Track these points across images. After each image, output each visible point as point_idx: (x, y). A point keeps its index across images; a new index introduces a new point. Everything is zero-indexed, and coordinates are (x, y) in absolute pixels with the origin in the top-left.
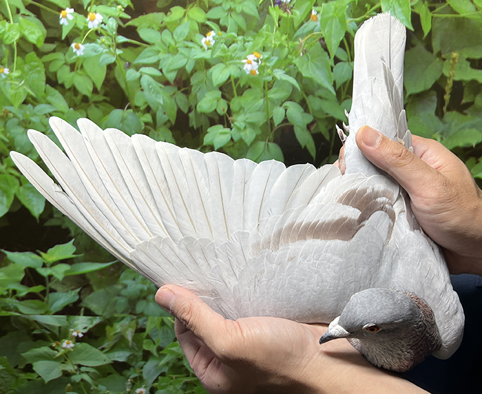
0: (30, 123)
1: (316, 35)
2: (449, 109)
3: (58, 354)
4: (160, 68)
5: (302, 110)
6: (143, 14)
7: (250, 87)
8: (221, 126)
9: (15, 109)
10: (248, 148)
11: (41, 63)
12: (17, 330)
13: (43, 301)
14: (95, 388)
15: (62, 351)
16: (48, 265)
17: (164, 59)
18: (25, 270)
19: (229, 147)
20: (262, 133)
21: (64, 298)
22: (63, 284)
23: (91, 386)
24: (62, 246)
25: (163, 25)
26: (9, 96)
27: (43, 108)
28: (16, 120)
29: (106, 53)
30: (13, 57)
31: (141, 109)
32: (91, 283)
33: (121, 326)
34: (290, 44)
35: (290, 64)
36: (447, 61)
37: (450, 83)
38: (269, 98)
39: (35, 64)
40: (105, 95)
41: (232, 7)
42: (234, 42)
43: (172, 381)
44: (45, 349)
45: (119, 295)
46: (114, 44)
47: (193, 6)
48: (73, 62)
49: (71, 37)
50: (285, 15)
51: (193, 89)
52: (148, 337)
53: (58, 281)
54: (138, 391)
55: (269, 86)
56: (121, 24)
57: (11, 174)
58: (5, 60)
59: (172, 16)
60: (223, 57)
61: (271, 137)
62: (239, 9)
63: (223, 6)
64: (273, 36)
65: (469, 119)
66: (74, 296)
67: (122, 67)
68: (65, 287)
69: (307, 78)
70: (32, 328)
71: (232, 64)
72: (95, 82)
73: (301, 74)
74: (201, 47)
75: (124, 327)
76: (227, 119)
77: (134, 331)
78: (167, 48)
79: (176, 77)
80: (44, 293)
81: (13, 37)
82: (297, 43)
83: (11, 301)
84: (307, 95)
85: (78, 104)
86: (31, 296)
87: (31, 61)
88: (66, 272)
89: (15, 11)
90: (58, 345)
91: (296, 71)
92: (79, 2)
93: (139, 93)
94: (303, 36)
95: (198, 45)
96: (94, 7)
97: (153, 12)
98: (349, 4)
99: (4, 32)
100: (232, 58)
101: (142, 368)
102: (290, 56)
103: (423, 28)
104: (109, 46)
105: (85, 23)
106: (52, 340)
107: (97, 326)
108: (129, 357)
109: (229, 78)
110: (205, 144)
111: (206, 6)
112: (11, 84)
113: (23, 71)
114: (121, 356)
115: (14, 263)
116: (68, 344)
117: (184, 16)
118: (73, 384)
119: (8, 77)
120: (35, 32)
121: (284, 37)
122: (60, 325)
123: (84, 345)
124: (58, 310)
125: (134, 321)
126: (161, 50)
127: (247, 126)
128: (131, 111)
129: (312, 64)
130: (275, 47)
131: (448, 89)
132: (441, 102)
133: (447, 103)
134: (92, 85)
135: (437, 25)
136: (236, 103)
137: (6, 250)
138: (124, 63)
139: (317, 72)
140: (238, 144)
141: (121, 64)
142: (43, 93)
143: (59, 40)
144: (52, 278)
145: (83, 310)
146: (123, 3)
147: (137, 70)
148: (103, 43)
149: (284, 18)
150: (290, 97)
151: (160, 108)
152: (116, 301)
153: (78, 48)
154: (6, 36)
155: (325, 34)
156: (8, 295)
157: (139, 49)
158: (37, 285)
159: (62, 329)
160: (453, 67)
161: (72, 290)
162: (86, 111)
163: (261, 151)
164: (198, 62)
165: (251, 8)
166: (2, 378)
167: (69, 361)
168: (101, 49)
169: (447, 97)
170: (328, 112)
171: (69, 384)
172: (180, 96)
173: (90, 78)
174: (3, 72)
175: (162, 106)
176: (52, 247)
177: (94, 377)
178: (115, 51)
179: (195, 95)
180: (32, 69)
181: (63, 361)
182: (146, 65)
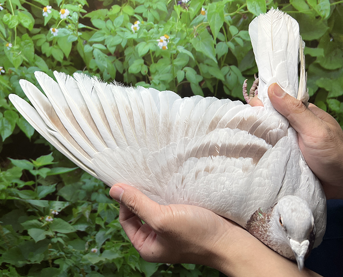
1: (204, 24)
3: (43, 225)
4: (105, 44)
5: (195, 73)
6: (94, 10)
7: (162, 57)
8: (144, 82)
9: (15, 69)
11: (31, 40)
12: (16, 208)
13: (34, 191)
14: (66, 247)
15: (46, 223)
16: (37, 168)
17: (108, 39)
18: (23, 171)
20: (170, 87)
21: (46, 189)
22: (46, 180)
23: (63, 246)
25: (107, 17)
26: (12, 62)
27: (33, 69)
28: (16, 76)
29: (72, 34)
30: (14, 37)
31: (94, 70)
32: (64, 180)
33: (82, 208)
34: (187, 30)
35: (188, 43)
38: (174, 65)
39: (28, 41)
40: (71, 61)
41: (151, 6)
42: (151, 28)
43: (114, 244)
44: (35, 221)
45: (81, 189)
46: (77, 29)
47: (126, 5)
48: (51, 40)
49: (50, 24)
50: (184, 11)
51: (126, 58)
52: (99, 216)
53: (43, 179)
54: (93, 250)
55: (174, 57)
56: (81, 16)
58: (10, 38)
59: (112, 11)
60: (145, 38)
61: (176, 90)
62: (155, 6)
63: (145, 5)
64: (177, 25)
66: (53, 188)
67: (82, 44)
68: (47, 182)
69: (199, 52)
70: (27, 207)
71: (152, 42)
72: (65, 53)
73: (195, 50)
74: (131, 31)
75: (84, 209)
76: (148, 77)
77: (90, 211)
78: (109, 32)
79: (115, 50)
80: (34, 186)
81: (14, 24)
82: (192, 29)
83: (14, 190)
85: (54, 67)
86: (26, 188)
87: (25, 39)
88: (48, 173)
89: (15, 7)
90: (43, 219)
91: (192, 47)
92: (55, 2)
93: (92, 60)
94: (196, 24)
95: (129, 30)
96: (64, 5)
97: (101, 8)
98: (225, 4)
99: (9, 21)
100: (150, 38)
101: (95, 235)
102: (187, 38)
104: (73, 30)
105: (59, 15)
106: (39, 215)
107: (67, 208)
108: (87, 228)
109: (149, 51)
111: (133, 5)
112: (13, 54)
113: (20, 46)
114: (82, 228)
115: (16, 166)
116: (49, 218)
117: (120, 11)
118: (53, 244)
119: (11, 48)
120: (28, 21)
121: (184, 25)
122: (44, 206)
123: (59, 219)
124: (44, 196)
126: (106, 33)
127: (161, 82)
128: (87, 71)
129: (202, 43)
130: (178, 31)
134: (63, 55)
136: (153, 67)
137: (11, 158)
138: (83, 41)
139: (206, 48)
141: (81, 42)
142: (33, 60)
143: (43, 26)
144: (39, 177)
145: (58, 197)
146: (82, 3)
147: (91, 45)
148: (70, 28)
149: (185, 13)
150: (188, 64)
151: (105, 70)
152: (79, 193)
153: (54, 31)
154: (10, 23)
155: (210, 23)
156: (12, 187)
157: (92, 32)
158: (30, 180)
159: (45, 209)
161: (52, 184)
164: (129, 40)
165: (162, 6)
166: (9, 238)
167: (50, 229)
168: (68, 32)
170: (212, 74)
171: (50, 244)
172: (118, 63)
173: (62, 50)
174: (8, 46)
175: (107, 69)
176: (39, 157)
177: (66, 240)
178: (77, 33)
179: (128, 62)
180: (26, 44)
181: (46, 229)
182: (96, 43)
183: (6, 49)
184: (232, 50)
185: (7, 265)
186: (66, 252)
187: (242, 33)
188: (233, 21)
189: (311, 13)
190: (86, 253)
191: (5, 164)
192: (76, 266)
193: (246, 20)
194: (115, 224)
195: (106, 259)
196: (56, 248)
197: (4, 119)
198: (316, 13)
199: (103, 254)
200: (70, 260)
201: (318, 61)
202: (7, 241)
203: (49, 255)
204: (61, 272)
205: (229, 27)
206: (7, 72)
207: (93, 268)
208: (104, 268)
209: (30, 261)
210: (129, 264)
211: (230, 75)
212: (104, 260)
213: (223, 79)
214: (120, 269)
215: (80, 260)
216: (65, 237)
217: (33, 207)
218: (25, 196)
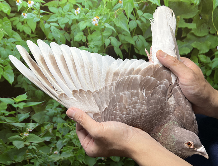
0: (6, 46)
1: (121, 9)
3: (23, 138)
4: (58, 23)
5: (117, 40)
6: (50, 1)
7: (95, 31)
8: (84, 47)
11: (9, 21)
12: (5, 129)
13: (15, 117)
14: (38, 151)
15: (24, 137)
16: (16, 103)
17: (60, 19)
18: (8, 105)
20: (101, 50)
21: (23, 116)
22: (23, 110)
23: (36, 151)
24: (22, 95)
25: (59, 5)
27: (11, 40)
29: (36, 17)
31: (51, 40)
32: (34, 110)
34: (111, 13)
35: (111, 21)
37: (177, 29)
38: (103, 35)
39: (7, 22)
40: (36, 34)
42: (88, 12)
43: (68, 148)
44: (17, 136)
45: (46, 115)
46: (39, 13)
48: (23, 21)
49: (21, 10)
51: (72, 31)
52: (58, 131)
53: (21, 109)
54: (55, 152)
55: (103, 30)
56: (42, 5)
59: (62, 1)
60: (83, 18)
61: (104, 51)
64: (104, 10)
66: (28, 115)
68: (24, 112)
69: (118, 27)
70: (11, 128)
71: (89, 21)
72: (32, 29)
73: (116, 25)
74: (75, 14)
75: (48, 127)
76: (86, 44)
77: (52, 129)
78: (60, 15)
79: (65, 27)
80: (15, 114)
82: (114, 12)
83: (3, 117)
85: (25, 38)
86: (10, 115)
87: (5, 21)
88: (24, 106)
90: (22, 134)
91: (114, 24)
93: (50, 33)
94: (116, 10)
95: (73, 13)
100: (87, 19)
101: (56, 143)
102: (111, 18)
104: (37, 14)
105: (27, 5)
106: (19, 133)
107: (37, 127)
108: (51, 139)
109: (87, 26)
113: (2, 25)
114: (47, 139)
115: (3, 102)
116: (26, 134)
117: (67, 1)
118: (29, 150)
120: (6, 9)
121: (108, 10)
122: (22, 126)
123: (33, 134)
124: (22, 120)
125: (52, 125)
126: (58, 15)
127: (95, 47)
128: (47, 40)
129: (120, 21)
130: (105, 14)
131: (176, 31)
134: (31, 30)
135: (171, 5)
136: (90, 37)
139: (123, 24)
141: (42, 22)
142: (11, 34)
144: (19, 108)
145: (31, 120)
147: (49, 24)
148: (34, 13)
149: (109, 2)
150: (111, 35)
151: (59, 39)
152: (45, 117)
153: (24, 15)
155: (125, 9)
156: (1, 115)
157: (49, 15)
158: (13, 111)
159: (23, 128)
161: (27, 113)
164: (73, 20)
166: (1, 147)
167: (27, 141)
168: (34, 15)
170: (127, 41)
171: (27, 150)
172: (67, 34)
173: (30, 27)
175: (60, 39)
176: (18, 96)
177: (37, 147)
178: (40, 16)
179: (73, 34)
180: (6, 24)
181: (24, 141)
182: (52, 22)
184: (139, 25)
187: (145, 15)
188: (139, 7)
189: (188, 1)
190: (50, 154)
192: (44, 163)
193: (147, 6)
194: (68, 136)
195: (64, 157)
196: (32, 152)
198: (191, 1)
199: (62, 154)
200: (41, 159)
201: (192, 31)
203: (27, 156)
205: (137, 11)
207: (55, 163)
208: (62, 163)
209: (15, 161)
210: (78, 160)
211: (138, 41)
212: (62, 158)
213: (134, 44)
214: (72, 163)
215: (47, 159)
216: (37, 145)
217: (15, 127)
218: (10, 121)
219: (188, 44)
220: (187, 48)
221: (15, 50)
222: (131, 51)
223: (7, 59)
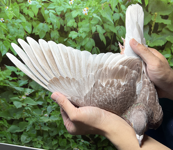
0: (14, 25)
1: (108, 3)
2: (153, 33)
3: (21, 100)
4: (55, 10)
5: (102, 28)
7: (84, 19)
8: (74, 31)
9: (10, 20)
10: (83, 40)
11: (18, 6)
12: (8, 90)
15: (22, 99)
16: (19, 71)
17: (57, 7)
18: (12, 72)
19: (77, 39)
20: (88, 35)
21: (23, 82)
22: (23, 78)
23: (31, 111)
26: (8, 16)
27: (18, 21)
28: (10, 24)
29: (39, 4)
30: (10, 3)
31: (49, 23)
33: (41, 93)
34: (98, 5)
35: (98, 12)
36: (153, 15)
37: (154, 23)
38: (91, 23)
40: (38, 18)
42: (80, 3)
43: (56, 113)
44: (17, 98)
48: (28, 6)
51: (66, 18)
53: (21, 77)
54: (45, 115)
55: (91, 19)
57: (8, 41)
58: (7, 4)
60: (76, 8)
61: (91, 36)
64: (93, 2)
65: (160, 36)
66: (26, 82)
67: (43, 9)
69: (104, 17)
70: (13, 90)
71: (80, 11)
73: (102, 16)
74: (69, 4)
76: (77, 29)
77: (44, 95)
78: (58, 4)
79: (60, 14)
80: (17, 80)
82: (101, 5)
83: (7, 81)
84: (104, 23)
85: (29, 20)
86: (13, 81)
87: (15, 5)
88: (24, 74)
90: (21, 97)
91: (100, 15)
93: (48, 18)
94: (103, 3)
95: (68, 3)
100: (79, 9)
101: (47, 108)
102: (98, 10)
103: (145, 3)
104: (40, 2)
106: (19, 95)
107: (33, 92)
108: (43, 104)
109: (78, 15)
110: (69, 37)
112: (9, 12)
113: (13, 8)
114: (40, 103)
115: (8, 69)
116: (24, 97)
118: (25, 110)
119: (8, 9)
121: (97, 3)
122: (22, 91)
123: (29, 98)
124: (21, 86)
125: (45, 92)
126: (56, 4)
127: (83, 32)
128: (46, 24)
129: (106, 13)
130: (93, 6)
131: (153, 25)
132: (150, 30)
133: (152, 30)
134: (34, 14)
135: (150, 2)
136: (80, 24)
137: (6, 65)
138: (44, 8)
139: (108, 16)
140: (80, 38)
141: (43, 8)
142: (19, 16)
144: (20, 76)
145: (29, 87)
147: (48, 11)
148: (38, 1)
150: (98, 23)
153: (30, 2)
155: (111, 3)
156: (6, 79)
157: (49, 3)
158: (15, 77)
159: (22, 92)
160: (155, 18)
161: (26, 80)
162: (32, 23)
163: (87, 41)
164: (68, 9)
166: (4, 105)
167: (24, 102)
168: (37, 3)
169: (152, 28)
170: (111, 29)
171: (24, 110)
172: (62, 20)
173: (33, 12)
174: (6, 8)
175: (55, 23)
177: (32, 109)
178: (41, 4)
179: (66, 20)
180: (15, 7)
181: (22, 102)
182: (51, 9)
183: (6, 9)
184: (121, 17)
185: (2, 119)
186: (32, 114)
188: (123, 2)
189: (165, 1)
190: (42, 116)
191: (3, 68)
192: (36, 122)
193: (130, 2)
195: (52, 120)
196: (27, 112)
197: (3, 45)
198: (168, 1)
199: (50, 117)
200: (34, 119)
201: (167, 27)
202: (3, 106)
203: (23, 115)
204: (29, 125)
205: (121, 5)
206: (6, 21)
207: (45, 124)
208: (51, 125)
209: (13, 118)
211: (120, 31)
212: (51, 120)
213: (116, 33)
214: (59, 126)
215: (39, 119)
216: (32, 107)
217: (16, 90)
218: (12, 85)
219: (163, 37)
220: (161, 41)
221: (20, 29)
222: (113, 38)
223: (14, 36)
